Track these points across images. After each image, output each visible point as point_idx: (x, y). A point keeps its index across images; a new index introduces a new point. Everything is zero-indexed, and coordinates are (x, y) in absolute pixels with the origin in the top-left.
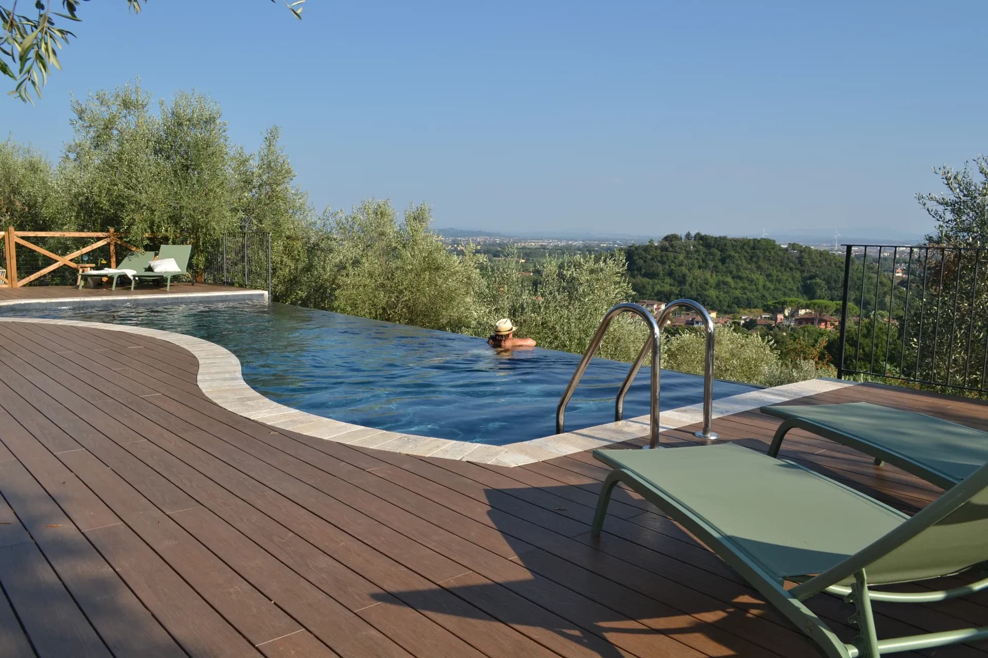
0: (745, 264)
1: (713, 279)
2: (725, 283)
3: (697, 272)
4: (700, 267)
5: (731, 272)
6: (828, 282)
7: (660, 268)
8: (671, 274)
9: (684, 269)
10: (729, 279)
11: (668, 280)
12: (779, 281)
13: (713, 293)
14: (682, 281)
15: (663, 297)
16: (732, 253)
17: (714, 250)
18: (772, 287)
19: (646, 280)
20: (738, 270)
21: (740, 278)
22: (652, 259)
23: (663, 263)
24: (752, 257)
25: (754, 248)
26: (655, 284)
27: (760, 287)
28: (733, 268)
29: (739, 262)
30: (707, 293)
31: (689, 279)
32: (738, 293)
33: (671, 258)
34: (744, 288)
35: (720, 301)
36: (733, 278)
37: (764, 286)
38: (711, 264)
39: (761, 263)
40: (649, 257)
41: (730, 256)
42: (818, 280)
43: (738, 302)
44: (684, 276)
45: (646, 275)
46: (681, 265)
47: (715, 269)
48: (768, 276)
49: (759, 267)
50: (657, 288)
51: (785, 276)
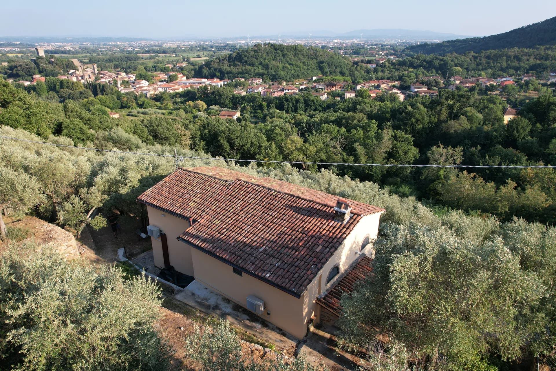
0: (293, 57)
1: (281, 65)
2: (286, 67)
3: (273, 63)
4: (273, 60)
5: (288, 62)
6: (329, 65)
7: (256, 62)
8: (261, 64)
9: (267, 61)
10: (288, 66)
11: (260, 67)
12: (309, 65)
13: (282, 73)
14: (267, 67)
15: (260, 75)
16: (287, 53)
17: (279, 51)
18: (306, 68)
19: (250, 68)
20: (291, 60)
21: (292, 64)
22: (251, 57)
23: (257, 59)
24: (295, 54)
25: (296, 49)
26: (255, 69)
27: (301, 69)
28: (288, 60)
29: (291, 57)
30: (280, 73)
31: (270, 66)
32: (293, 72)
33: (260, 56)
34: (295, 69)
35: (286, 76)
36: (289, 64)
37: (303, 68)
38: (278, 58)
39: (300, 56)
40: (250, 56)
41: (286, 54)
42: (325, 64)
43: (293, 76)
44: (267, 65)
45: (250, 65)
46: (265, 59)
47: (281, 61)
48: (304, 63)
49: (299, 59)
50: (256, 71)
51: (311, 62)
